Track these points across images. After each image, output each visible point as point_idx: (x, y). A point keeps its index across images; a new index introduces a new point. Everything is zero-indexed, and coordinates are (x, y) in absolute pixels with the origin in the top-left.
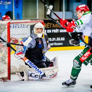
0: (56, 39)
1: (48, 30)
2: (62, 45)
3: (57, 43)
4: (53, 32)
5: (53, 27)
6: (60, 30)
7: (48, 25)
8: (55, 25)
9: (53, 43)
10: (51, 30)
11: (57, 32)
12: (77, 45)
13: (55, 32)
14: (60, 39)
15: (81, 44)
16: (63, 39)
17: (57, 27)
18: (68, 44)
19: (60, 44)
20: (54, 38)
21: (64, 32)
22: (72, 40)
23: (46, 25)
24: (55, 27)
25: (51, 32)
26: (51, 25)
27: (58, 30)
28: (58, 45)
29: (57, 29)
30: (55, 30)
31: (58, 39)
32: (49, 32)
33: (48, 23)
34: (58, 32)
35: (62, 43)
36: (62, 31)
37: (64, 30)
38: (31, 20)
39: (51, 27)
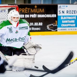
0: (34, 24)
1: (26, 15)
2: (40, 30)
3: (35, 28)
4: (31, 17)
5: (31, 12)
6: (38, 15)
7: (26, 10)
8: (33, 10)
9: (31, 28)
10: (29, 15)
11: (34, 17)
12: (54, 31)
13: (33, 17)
14: (38, 24)
15: (59, 29)
16: (41, 24)
17: (34, 12)
18: (46, 29)
19: (38, 29)
20: (32, 23)
21: (41, 17)
22: (50, 25)
23: (24, 10)
24: (33, 12)
25: (28, 17)
26: (29, 10)
27: (36, 15)
28: (36, 30)
29: (34, 14)
30: (33, 15)
31: (36, 24)
32: (27, 17)
33: (26, 8)
34: (36, 17)
35: (40, 28)
36: (39, 16)
37: (42, 15)
38: (9, 5)
39: (28, 12)
